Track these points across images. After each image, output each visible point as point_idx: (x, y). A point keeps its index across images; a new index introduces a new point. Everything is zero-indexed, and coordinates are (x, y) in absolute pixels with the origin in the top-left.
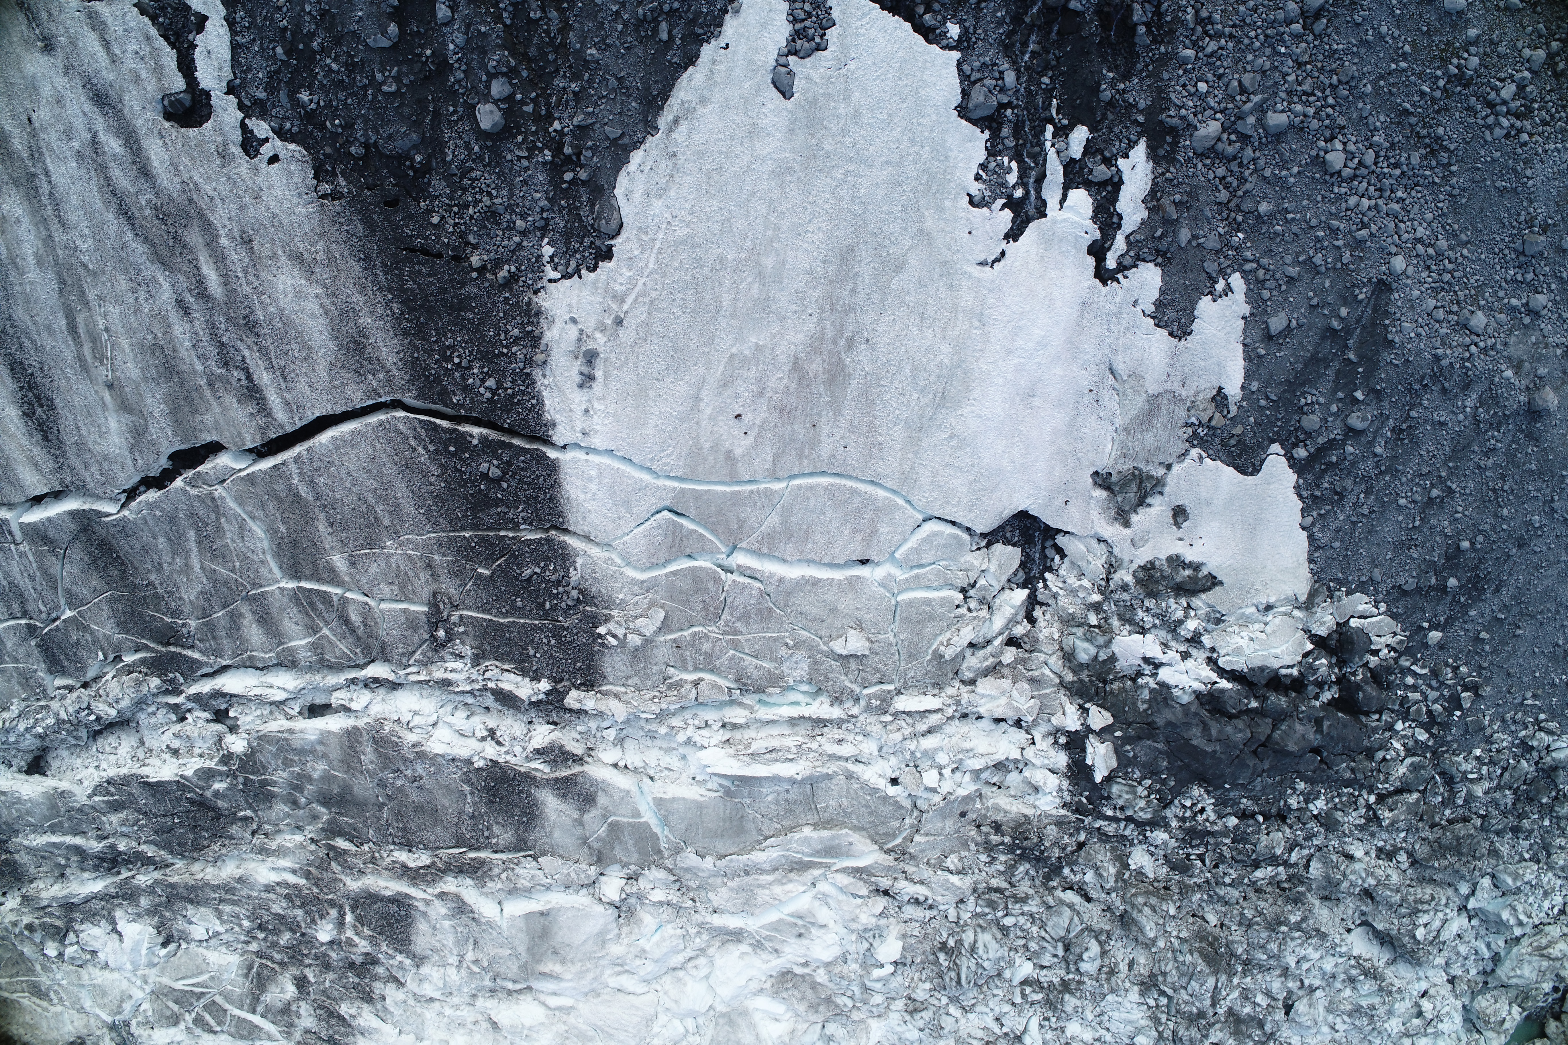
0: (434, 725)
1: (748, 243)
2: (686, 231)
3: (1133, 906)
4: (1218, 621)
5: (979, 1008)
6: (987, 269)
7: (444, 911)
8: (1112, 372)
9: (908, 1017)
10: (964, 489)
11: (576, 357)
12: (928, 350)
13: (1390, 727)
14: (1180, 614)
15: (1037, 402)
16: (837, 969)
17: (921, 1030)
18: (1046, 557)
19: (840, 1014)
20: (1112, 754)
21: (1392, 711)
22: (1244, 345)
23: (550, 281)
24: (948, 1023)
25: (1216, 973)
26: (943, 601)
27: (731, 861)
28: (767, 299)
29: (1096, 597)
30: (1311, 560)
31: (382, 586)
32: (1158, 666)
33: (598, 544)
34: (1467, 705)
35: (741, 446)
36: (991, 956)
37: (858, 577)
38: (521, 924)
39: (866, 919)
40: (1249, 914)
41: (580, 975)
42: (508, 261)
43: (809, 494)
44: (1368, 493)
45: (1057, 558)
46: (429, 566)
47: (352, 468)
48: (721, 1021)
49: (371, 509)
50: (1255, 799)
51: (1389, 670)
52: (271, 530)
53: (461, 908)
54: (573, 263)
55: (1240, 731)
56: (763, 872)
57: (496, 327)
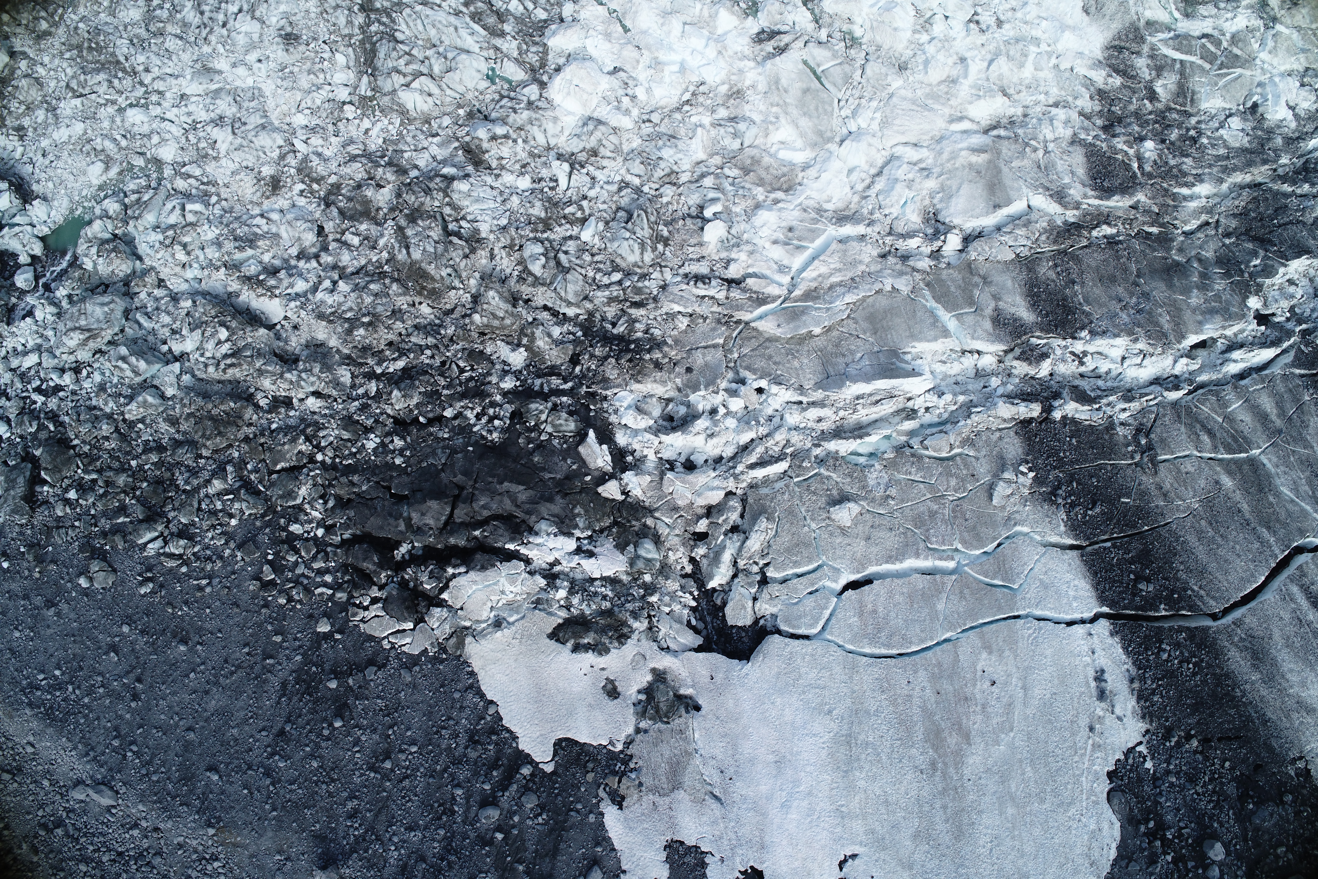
0: (1124, 358)
1: (1028, 820)
2: (1070, 814)
3: (512, 314)
4: (538, 602)
5: (614, 188)
6: (848, 854)
7: (1072, 192)
8: (716, 797)
9: (675, 168)
10: (803, 670)
11: (1111, 692)
12: (874, 778)
13: (329, 529)
14: (575, 600)
15: (771, 758)
16: (750, 202)
17: (660, 158)
18: (700, 619)
19: (731, 158)
20: (589, 460)
21: (331, 545)
22: (614, 850)
23: (1141, 743)
24: (638, 168)
25: (413, 263)
26: (783, 567)
27: (870, 290)
28: (1003, 782)
29: (654, 599)
30: (472, 674)
31: (1192, 470)
32: (579, 551)
33: (1055, 545)
34: (266, 568)
35: (984, 661)
36: (626, 243)
37: (858, 572)
38: (1012, 193)
39: (741, 256)
40: (399, 325)
41: (954, 156)
42: (1172, 748)
43: (923, 635)
44: (449, 747)
45: (694, 622)
46: (1165, 495)
47: (1238, 561)
48: (829, 134)
49: (1217, 531)
50: (437, 439)
51: (356, 586)
52: (1278, 495)
53: (1059, 196)
54: (1130, 761)
55: (484, 507)
56: (840, 284)
57: (1169, 698)
